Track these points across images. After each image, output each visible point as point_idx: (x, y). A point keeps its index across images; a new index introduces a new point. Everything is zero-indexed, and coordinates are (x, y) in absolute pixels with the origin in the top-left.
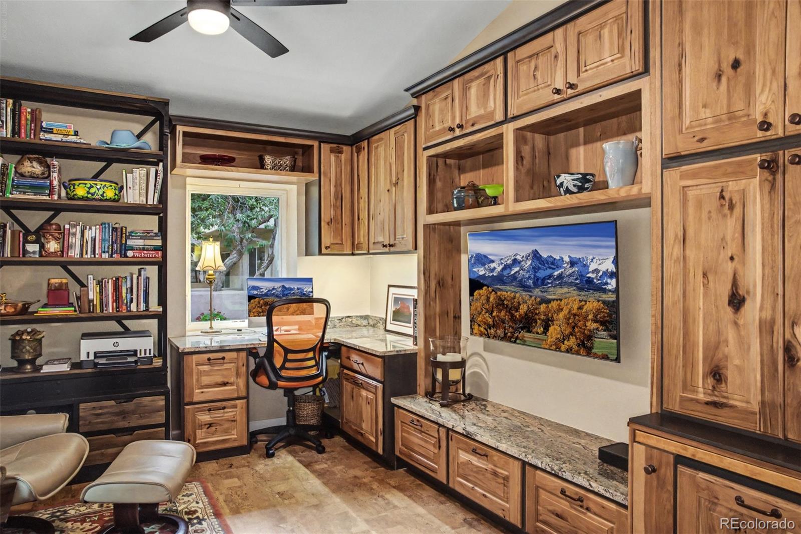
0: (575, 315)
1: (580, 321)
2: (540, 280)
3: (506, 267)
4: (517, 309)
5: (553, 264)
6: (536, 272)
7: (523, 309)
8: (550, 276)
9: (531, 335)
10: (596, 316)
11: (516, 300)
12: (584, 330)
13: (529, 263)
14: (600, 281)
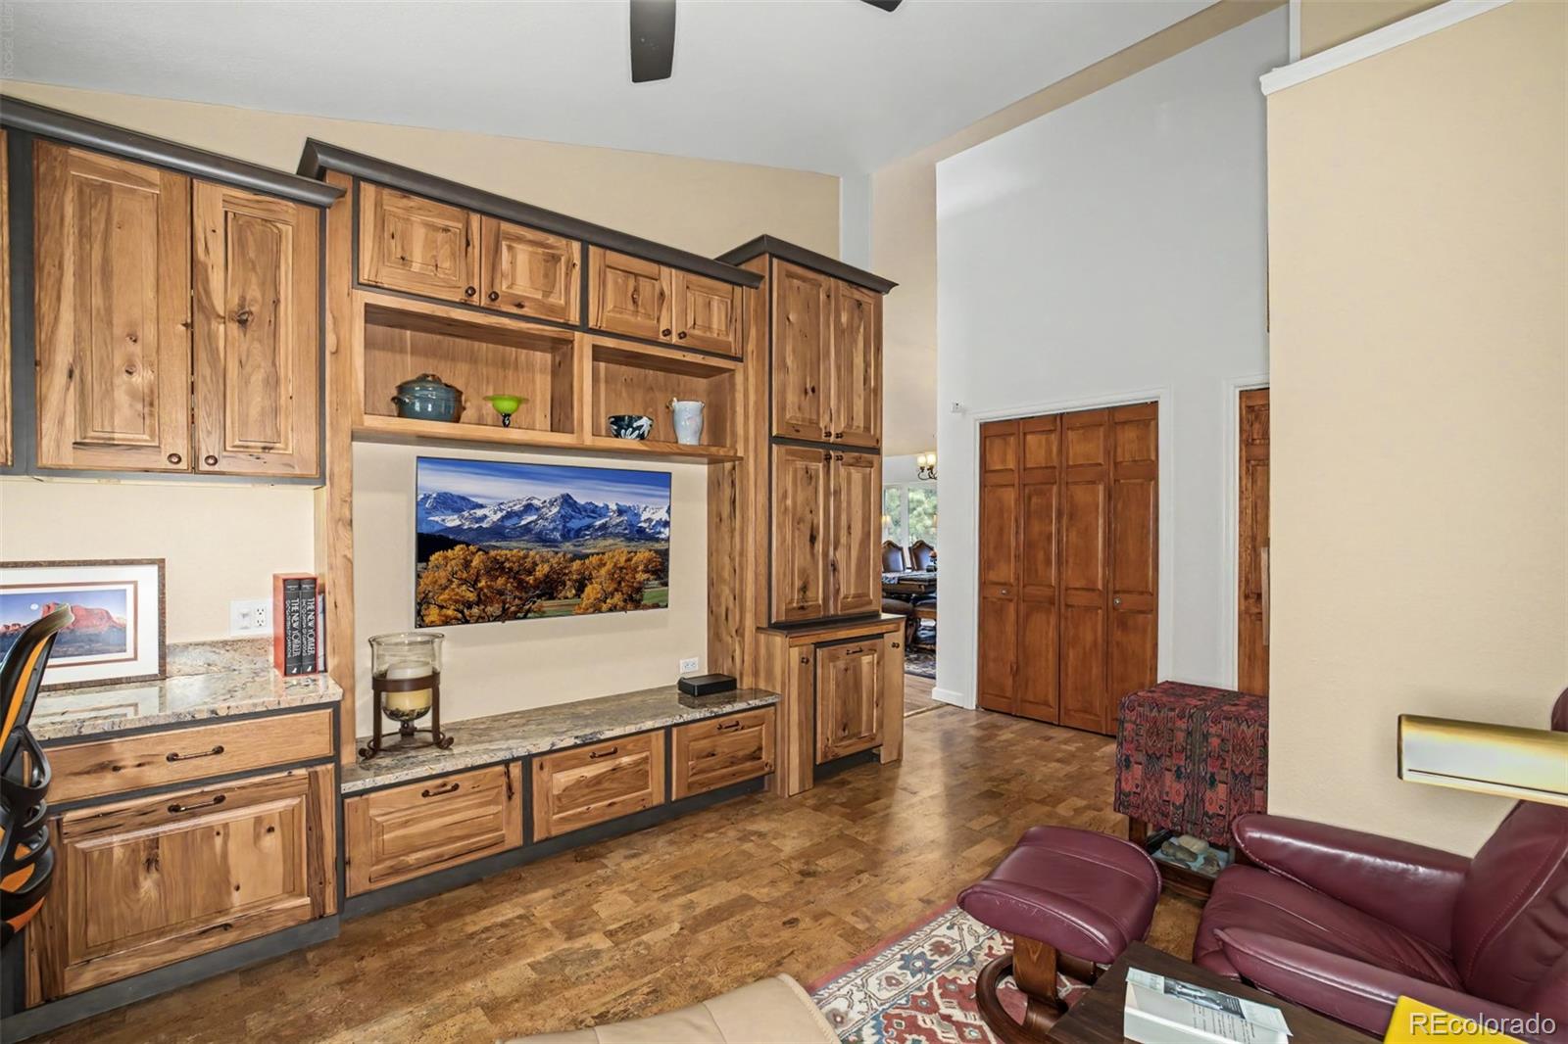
0: (621, 569)
1: (627, 574)
2: (573, 532)
3: (509, 515)
4: (530, 572)
5: (593, 512)
6: (566, 522)
7: (542, 570)
8: (588, 527)
9: (556, 602)
10: (646, 566)
11: (529, 559)
12: (633, 582)
13: (555, 510)
14: (652, 531)
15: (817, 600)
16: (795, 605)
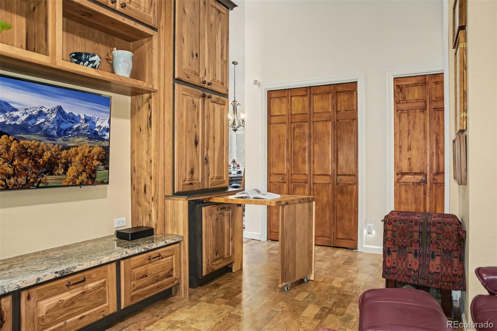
0: (86, 157)
1: (89, 161)
2: (62, 131)
3: (31, 117)
4: (41, 156)
5: (73, 119)
6: (59, 124)
7: (47, 155)
8: (71, 128)
9: (54, 176)
10: (98, 157)
11: (40, 148)
12: (92, 166)
13: (54, 116)
14: (101, 134)
15: (198, 180)
16: (187, 182)
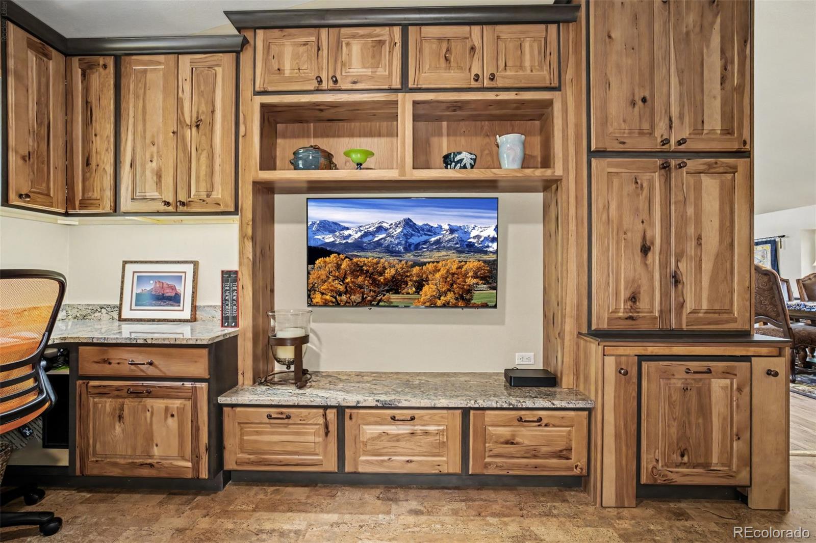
0: (453, 274)
1: (458, 279)
2: (413, 246)
3: (366, 234)
4: (381, 273)
5: (429, 231)
6: (407, 238)
7: (390, 272)
8: (425, 242)
9: (400, 296)
10: (475, 273)
11: (379, 265)
12: (464, 285)
13: (399, 230)
14: (481, 245)
15: (652, 312)
16: (621, 314)
